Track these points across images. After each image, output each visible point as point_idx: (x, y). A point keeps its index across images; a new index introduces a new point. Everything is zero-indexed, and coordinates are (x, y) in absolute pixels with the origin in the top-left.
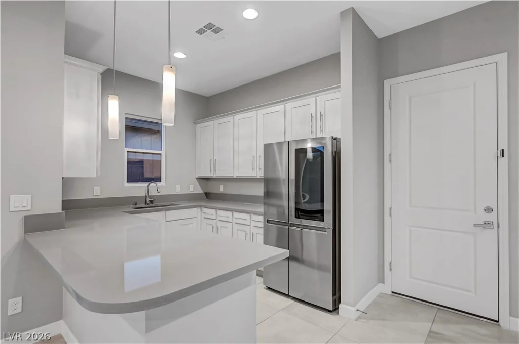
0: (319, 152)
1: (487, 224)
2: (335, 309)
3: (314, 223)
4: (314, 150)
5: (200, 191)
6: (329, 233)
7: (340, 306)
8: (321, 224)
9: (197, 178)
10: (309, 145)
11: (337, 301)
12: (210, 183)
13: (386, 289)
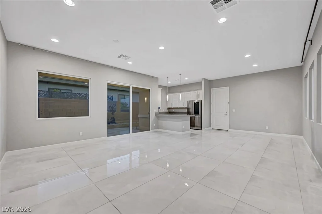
0: (198, 102)
1: (227, 115)
2: (201, 130)
3: (197, 115)
4: (197, 102)
5: (167, 111)
6: (200, 117)
7: (202, 129)
8: (199, 115)
9: (168, 108)
10: (196, 101)
11: (201, 128)
12: (170, 109)
13: (211, 128)
